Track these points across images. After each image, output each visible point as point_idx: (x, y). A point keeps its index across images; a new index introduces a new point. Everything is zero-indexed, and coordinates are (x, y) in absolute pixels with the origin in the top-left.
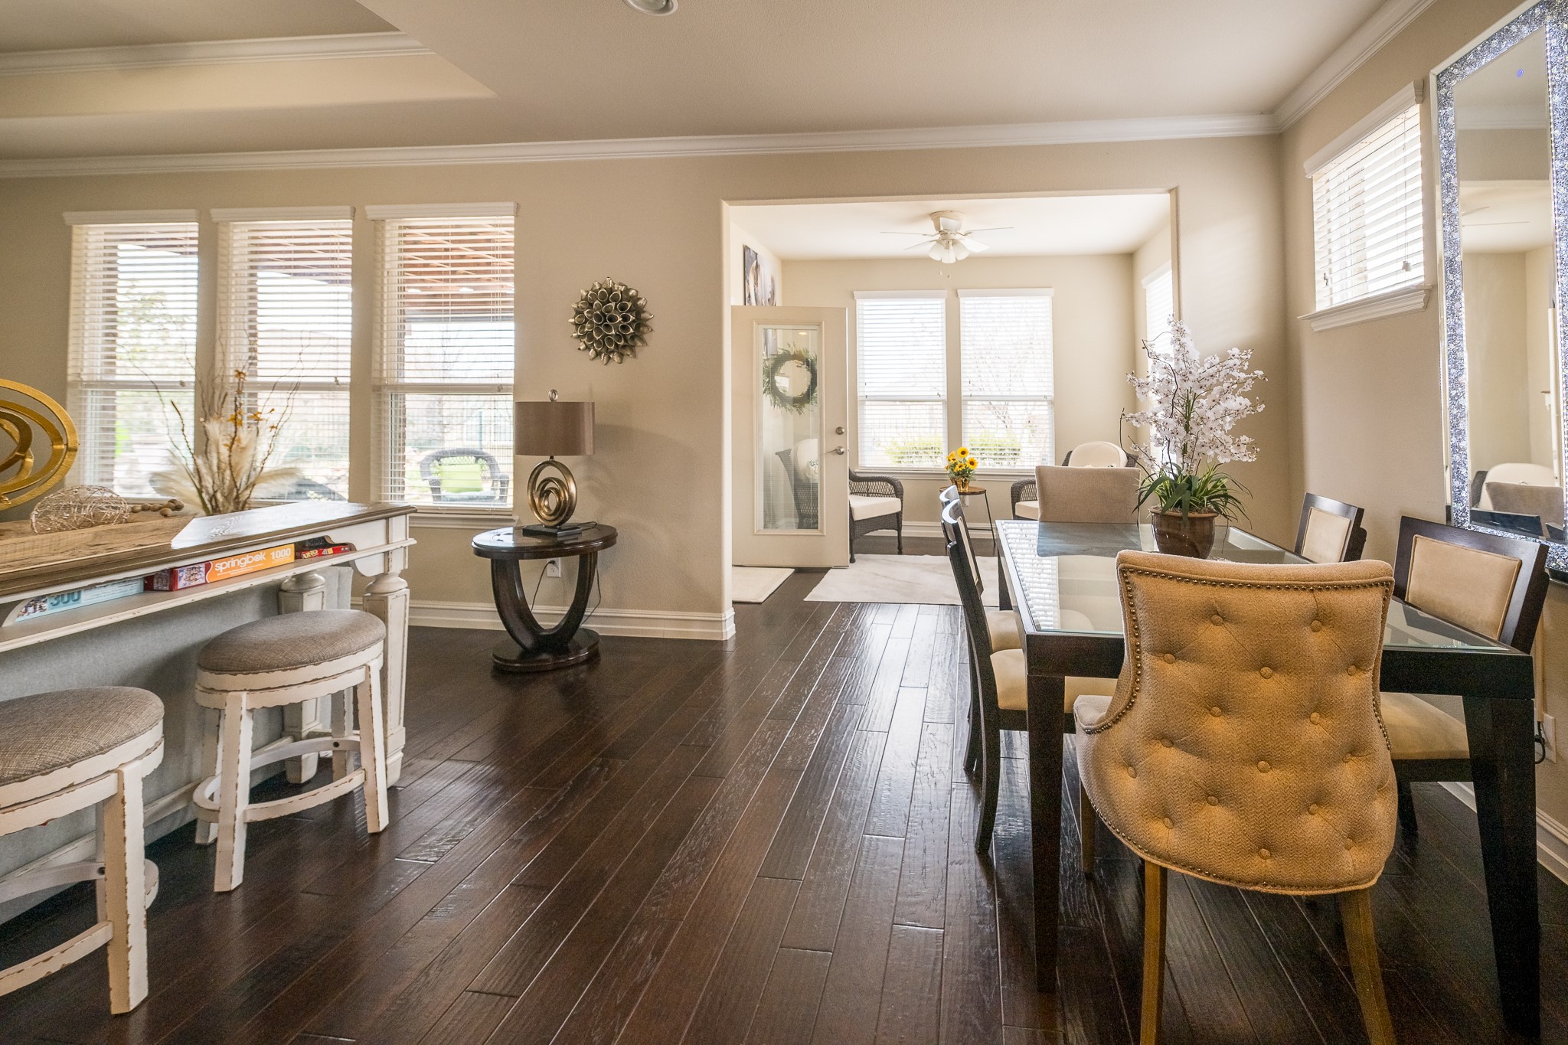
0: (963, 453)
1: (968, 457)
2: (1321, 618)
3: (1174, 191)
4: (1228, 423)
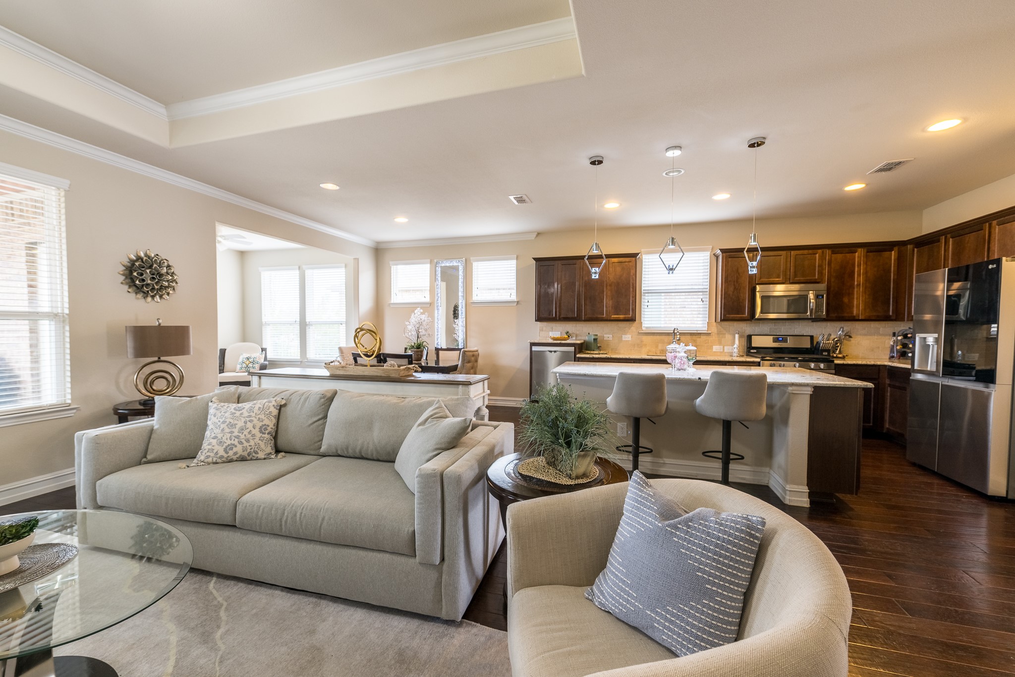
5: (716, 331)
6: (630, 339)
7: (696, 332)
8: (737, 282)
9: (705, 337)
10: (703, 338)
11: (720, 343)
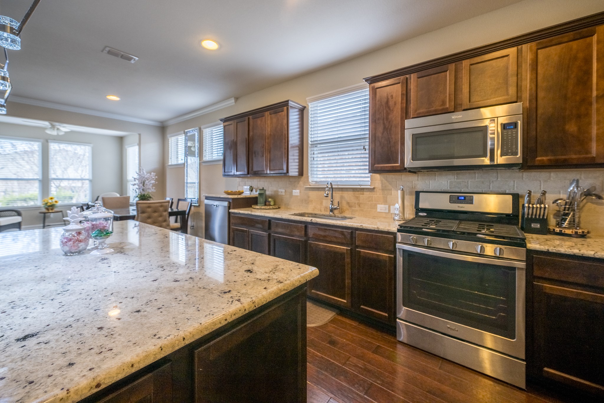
0: (51, 199)
1: (54, 200)
2: (161, 206)
3: (140, 135)
4: (151, 185)
5: (380, 185)
6: (298, 194)
7: (359, 187)
8: (387, 119)
9: (368, 193)
10: (367, 194)
11: (385, 202)
